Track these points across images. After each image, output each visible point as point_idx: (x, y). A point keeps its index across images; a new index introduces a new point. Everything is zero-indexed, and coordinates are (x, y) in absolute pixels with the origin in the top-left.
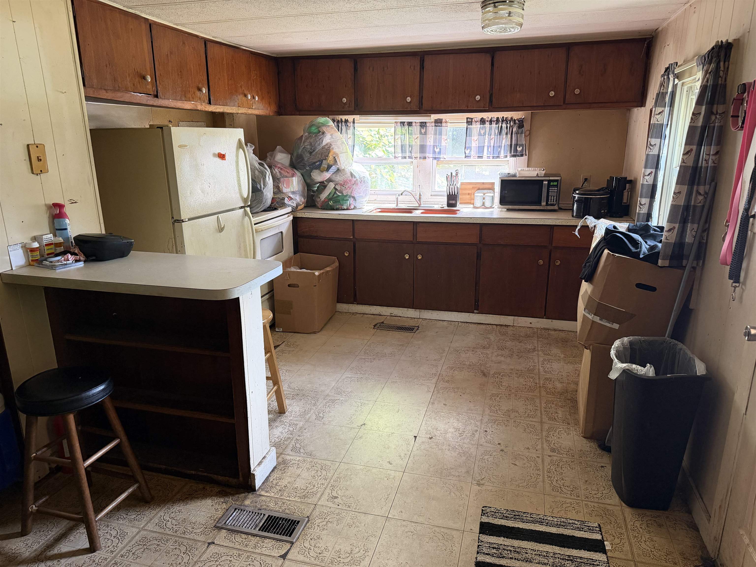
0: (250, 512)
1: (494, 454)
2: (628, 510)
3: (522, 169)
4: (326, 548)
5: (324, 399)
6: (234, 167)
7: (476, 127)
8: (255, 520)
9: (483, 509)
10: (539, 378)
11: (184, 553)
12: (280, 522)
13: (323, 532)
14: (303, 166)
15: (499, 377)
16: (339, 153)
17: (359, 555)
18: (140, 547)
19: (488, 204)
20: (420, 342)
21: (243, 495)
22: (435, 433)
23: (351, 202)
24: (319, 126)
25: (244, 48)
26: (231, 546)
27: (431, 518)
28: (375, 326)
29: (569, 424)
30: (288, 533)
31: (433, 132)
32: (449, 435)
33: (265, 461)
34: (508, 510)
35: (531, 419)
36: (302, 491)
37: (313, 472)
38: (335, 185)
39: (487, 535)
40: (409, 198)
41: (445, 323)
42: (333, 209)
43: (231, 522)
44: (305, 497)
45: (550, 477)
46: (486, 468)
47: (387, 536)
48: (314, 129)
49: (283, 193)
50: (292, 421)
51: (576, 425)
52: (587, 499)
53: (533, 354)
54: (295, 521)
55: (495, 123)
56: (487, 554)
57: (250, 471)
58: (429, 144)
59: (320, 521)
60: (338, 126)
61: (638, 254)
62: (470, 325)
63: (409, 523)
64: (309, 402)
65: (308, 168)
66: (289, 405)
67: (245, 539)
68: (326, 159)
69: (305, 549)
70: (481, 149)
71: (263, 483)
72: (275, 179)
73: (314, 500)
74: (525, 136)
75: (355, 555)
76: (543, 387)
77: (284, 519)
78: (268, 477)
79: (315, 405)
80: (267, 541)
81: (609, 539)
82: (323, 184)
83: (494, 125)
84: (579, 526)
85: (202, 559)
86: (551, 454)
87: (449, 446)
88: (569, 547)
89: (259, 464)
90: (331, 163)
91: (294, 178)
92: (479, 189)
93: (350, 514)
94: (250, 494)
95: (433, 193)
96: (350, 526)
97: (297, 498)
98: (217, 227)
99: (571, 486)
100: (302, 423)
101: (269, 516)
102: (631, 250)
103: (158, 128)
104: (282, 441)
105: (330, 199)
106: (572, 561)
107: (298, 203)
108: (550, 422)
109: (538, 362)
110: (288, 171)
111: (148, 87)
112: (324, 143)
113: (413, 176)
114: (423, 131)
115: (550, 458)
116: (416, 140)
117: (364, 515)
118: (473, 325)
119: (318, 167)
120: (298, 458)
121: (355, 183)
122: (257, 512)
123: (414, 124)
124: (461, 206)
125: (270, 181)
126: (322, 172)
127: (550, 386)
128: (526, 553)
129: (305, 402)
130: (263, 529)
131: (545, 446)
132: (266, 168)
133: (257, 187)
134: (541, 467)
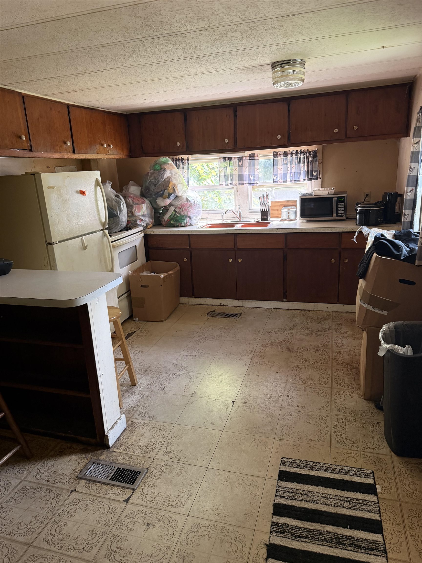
0: (104, 465)
1: (294, 414)
2: (396, 459)
3: (318, 189)
4: (159, 493)
5: (166, 374)
6: (93, 200)
7: (281, 159)
8: (107, 472)
9: (282, 459)
10: (332, 352)
11: (53, 499)
12: (126, 473)
13: (158, 481)
14: (150, 195)
15: (300, 352)
16: (176, 184)
17: (184, 498)
18: (21, 494)
19: (292, 217)
20: (241, 326)
21: (100, 451)
22: (249, 398)
23: (188, 221)
24: (161, 164)
25: (100, 109)
26: (88, 492)
27: (241, 467)
28: (208, 314)
29: (353, 388)
30: (131, 482)
31: (248, 164)
32: (259, 400)
33: (117, 425)
34: (301, 460)
35: (324, 385)
36: (145, 447)
37: (154, 432)
38: (175, 208)
39: (284, 481)
40: (232, 215)
41: (261, 310)
42: (174, 226)
43: (89, 473)
44: (146, 452)
45: (336, 432)
46: (286, 426)
47: (207, 483)
48: (157, 167)
49: (135, 216)
50: (140, 392)
51: (359, 389)
52: (364, 450)
53: (328, 333)
54: (138, 472)
55: (295, 155)
56: (283, 497)
57: (105, 433)
58: (246, 173)
59: (156, 471)
60: (177, 163)
61: (400, 256)
62: (281, 311)
63: (224, 472)
64: (155, 376)
65: (154, 197)
66: (139, 379)
67: (99, 487)
68: (167, 189)
69: (143, 494)
70: (285, 175)
71: (116, 442)
72: (128, 206)
73: (152, 455)
74: (318, 163)
75: (181, 499)
76: (335, 359)
77: (129, 470)
78: (119, 437)
79: (159, 378)
80: (115, 488)
81: (380, 483)
82: (166, 208)
83: (294, 156)
84: (357, 473)
85: (65, 504)
86: (338, 413)
87: (259, 408)
88: (347, 491)
89: (112, 428)
90: (171, 192)
91: (144, 205)
92: (285, 206)
93: (180, 466)
94: (105, 451)
95: (250, 211)
96: (179, 475)
97: (140, 453)
98: (82, 246)
99: (352, 440)
100: (148, 393)
101: (118, 468)
102: (394, 253)
103: (31, 174)
104: (132, 408)
105: (172, 219)
106: (349, 502)
107: (148, 223)
108: (339, 387)
109: (332, 339)
110: (139, 199)
111: (24, 144)
112: (165, 177)
113: (235, 198)
114: (240, 164)
115: (337, 417)
116: (235, 171)
117: (190, 466)
118: (283, 311)
119: (162, 196)
120: (143, 421)
121: (190, 206)
122: (110, 465)
123: (233, 159)
124: (272, 219)
125: (124, 208)
126: (165, 199)
127: (340, 358)
128: (314, 496)
129: (152, 376)
130: (113, 479)
131: (333, 407)
132: (121, 199)
133: (114, 213)
134: (329, 424)
